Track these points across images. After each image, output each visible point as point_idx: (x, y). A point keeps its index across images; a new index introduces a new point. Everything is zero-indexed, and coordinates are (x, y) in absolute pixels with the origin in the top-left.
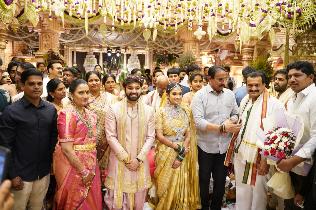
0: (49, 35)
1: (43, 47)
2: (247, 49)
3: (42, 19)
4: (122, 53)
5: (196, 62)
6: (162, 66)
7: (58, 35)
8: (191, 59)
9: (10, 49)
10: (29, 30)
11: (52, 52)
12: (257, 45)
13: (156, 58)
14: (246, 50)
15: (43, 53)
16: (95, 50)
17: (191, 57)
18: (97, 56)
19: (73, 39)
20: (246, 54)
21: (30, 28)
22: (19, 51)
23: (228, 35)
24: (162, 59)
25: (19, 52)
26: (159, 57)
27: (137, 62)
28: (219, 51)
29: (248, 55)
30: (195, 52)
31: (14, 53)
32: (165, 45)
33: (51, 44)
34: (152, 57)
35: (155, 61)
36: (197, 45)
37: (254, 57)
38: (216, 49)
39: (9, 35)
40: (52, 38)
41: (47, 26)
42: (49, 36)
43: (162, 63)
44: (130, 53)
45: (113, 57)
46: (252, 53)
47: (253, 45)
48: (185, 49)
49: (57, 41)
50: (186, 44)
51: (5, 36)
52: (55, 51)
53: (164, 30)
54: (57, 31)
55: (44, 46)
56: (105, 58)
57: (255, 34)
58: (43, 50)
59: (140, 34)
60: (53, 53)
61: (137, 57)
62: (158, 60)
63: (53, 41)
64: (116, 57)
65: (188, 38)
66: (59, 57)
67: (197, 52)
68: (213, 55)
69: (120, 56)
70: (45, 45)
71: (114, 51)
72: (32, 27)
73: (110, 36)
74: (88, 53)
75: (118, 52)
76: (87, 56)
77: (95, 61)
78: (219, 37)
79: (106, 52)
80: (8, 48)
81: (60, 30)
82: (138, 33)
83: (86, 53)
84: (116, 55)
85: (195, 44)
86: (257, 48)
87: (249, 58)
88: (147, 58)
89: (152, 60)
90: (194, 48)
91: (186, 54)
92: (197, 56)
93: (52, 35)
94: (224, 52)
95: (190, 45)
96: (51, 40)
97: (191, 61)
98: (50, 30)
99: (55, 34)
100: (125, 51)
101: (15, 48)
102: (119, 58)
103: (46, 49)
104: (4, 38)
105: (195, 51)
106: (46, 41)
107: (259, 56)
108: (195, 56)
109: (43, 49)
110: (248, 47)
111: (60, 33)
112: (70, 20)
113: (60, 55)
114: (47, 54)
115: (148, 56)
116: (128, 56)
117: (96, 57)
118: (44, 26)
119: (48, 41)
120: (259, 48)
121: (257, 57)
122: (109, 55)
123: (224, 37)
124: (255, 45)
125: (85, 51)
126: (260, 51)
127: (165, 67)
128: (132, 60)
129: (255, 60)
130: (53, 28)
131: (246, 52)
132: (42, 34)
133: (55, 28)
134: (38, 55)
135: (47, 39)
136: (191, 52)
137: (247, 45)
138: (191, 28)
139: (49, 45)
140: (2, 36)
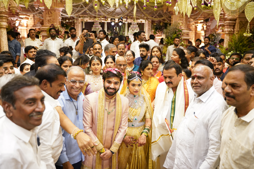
0: (51, 11)
2: (228, 22)
4: (123, 22)
5: (182, 33)
6: (159, 34)
7: (59, 11)
9: (32, 21)
10: (35, 8)
12: (239, 17)
13: (154, 26)
14: (227, 23)
15: (47, 28)
17: (178, 28)
19: (75, 13)
20: (227, 27)
21: (36, 6)
22: (38, 22)
24: (159, 27)
25: (38, 24)
27: (137, 30)
28: (210, 20)
29: (229, 28)
30: (182, 23)
31: (35, 24)
33: (53, 19)
34: (150, 25)
35: (153, 29)
37: (235, 30)
40: (53, 14)
42: (51, 13)
43: (159, 31)
44: (131, 22)
45: (115, 26)
46: (234, 26)
47: (235, 18)
48: (173, 20)
49: (59, 16)
50: (174, 16)
51: (5, 17)
52: (56, 26)
53: (144, 7)
54: (58, 8)
55: (47, 22)
56: (110, 27)
61: (137, 26)
62: (155, 28)
63: (55, 17)
64: (119, 26)
66: (59, 31)
67: (184, 23)
68: (205, 24)
69: (122, 25)
70: (48, 20)
71: (117, 21)
72: (37, 5)
74: (95, 23)
76: (94, 26)
79: (110, 21)
80: (30, 20)
81: (61, 7)
83: (93, 23)
84: (119, 24)
86: (239, 20)
87: (230, 31)
88: (146, 26)
89: (151, 28)
90: (181, 20)
92: (184, 27)
93: (54, 11)
94: (214, 21)
95: (178, 17)
96: (53, 16)
97: (177, 32)
98: (51, 7)
99: (56, 11)
100: (127, 21)
103: (49, 24)
104: (4, 19)
105: (181, 23)
106: (49, 17)
107: (241, 29)
108: (181, 27)
109: (47, 24)
110: (229, 20)
111: (62, 9)
113: (60, 29)
115: (147, 25)
116: (129, 24)
117: (101, 26)
119: (50, 17)
120: (241, 20)
121: (238, 29)
122: (113, 24)
124: (237, 18)
125: (92, 21)
126: (242, 24)
127: (162, 34)
128: (132, 28)
129: (237, 33)
130: (55, 5)
131: (227, 25)
132: (45, 11)
133: (56, 6)
134: (43, 29)
135: (50, 15)
136: (178, 23)
137: (229, 18)
138: (170, 3)
139: (51, 20)
140: (3, 17)
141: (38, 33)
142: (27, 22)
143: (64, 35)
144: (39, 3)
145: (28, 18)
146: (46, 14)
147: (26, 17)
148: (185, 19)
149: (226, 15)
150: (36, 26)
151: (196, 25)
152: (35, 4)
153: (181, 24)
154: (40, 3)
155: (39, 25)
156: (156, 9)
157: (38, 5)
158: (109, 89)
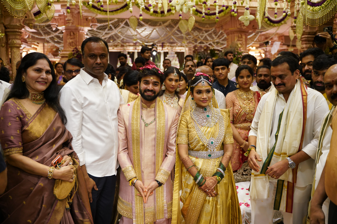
0: (74, 32)
2: (307, 36)
3: (65, 14)
4: (158, 51)
7: (83, 32)
8: (236, 53)
10: (53, 28)
11: (77, 51)
13: (196, 55)
14: (305, 37)
15: (68, 53)
17: (236, 51)
18: (132, 55)
20: (306, 42)
21: (54, 26)
23: (281, 23)
24: (204, 56)
27: (176, 61)
28: (270, 44)
29: (308, 44)
32: (206, 39)
33: (76, 42)
36: (244, 37)
38: (266, 41)
39: (34, 35)
41: (71, 21)
42: (74, 33)
44: (167, 51)
47: (315, 31)
48: (229, 41)
50: (230, 35)
54: (82, 28)
55: (69, 45)
59: (176, 28)
61: (176, 55)
62: (199, 58)
65: (232, 29)
67: (243, 44)
68: (262, 49)
69: (156, 55)
70: (70, 43)
72: (55, 25)
73: (143, 32)
75: (154, 50)
78: (270, 25)
81: (86, 26)
82: (174, 26)
85: (241, 35)
90: (239, 41)
91: (231, 47)
92: (244, 49)
93: (77, 32)
94: (275, 44)
95: (235, 37)
96: (77, 37)
97: (236, 55)
98: (74, 26)
100: (162, 49)
101: (46, 50)
102: (156, 57)
103: (71, 48)
105: (240, 44)
106: (71, 39)
108: (240, 49)
110: (307, 33)
111: (86, 29)
112: (97, 15)
114: (72, 53)
116: (166, 54)
118: (67, 22)
123: (276, 25)
131: (305, 40)
132: (66, 31)
133: (80, 25)
134: (63, 54)
135: (72, 37)
136: (236, 44)
137: (307, 31)
139: (74, 43)
140: (17, 33)
144: (57, 21)
145: (36, 49)
146: (67, 35)
152: (53, 22)
154: (59, 22)
156: (218, 20)
157: (57, 24)
158: (146, 92)
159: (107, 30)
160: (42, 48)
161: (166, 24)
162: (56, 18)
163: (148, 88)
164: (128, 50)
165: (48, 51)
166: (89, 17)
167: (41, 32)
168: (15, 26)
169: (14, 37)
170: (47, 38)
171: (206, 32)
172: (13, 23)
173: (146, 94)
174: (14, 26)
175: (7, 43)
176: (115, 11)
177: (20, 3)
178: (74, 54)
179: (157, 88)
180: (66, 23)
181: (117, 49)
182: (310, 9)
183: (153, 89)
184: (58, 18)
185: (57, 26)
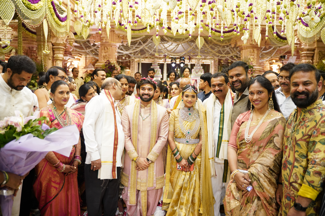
0: (108, 47)
1: (102, 59)
2: (305, 52)
3: (101, 33)
4: (186, 63)
5: (254, 69)
7: (116, 47)
9: (84, 62)
10: (91, 43)
12: (318, 47)
13: (221, 67)
14: (304, 53)
15: (102, 64)
16: (160, 61)
18: (161, 66)
19: (132, 50)
20: (305, 58)
21: (92, 42)
22: (90, 63)
25: (90, 65)
26: (224, 67)
28: (286, 58)
29: (307, 59)
30: (254, 59)
31: (87, 65)
32: (228, 53)
33: (109, 55)
34: (217, 67)
36: (256, 52)
37: (314, 61)
39: (76, 49)
40: (110, 50)
41: (105, 38)
42: (107, 48)
44: (194, 63)
45: (176, 68)
46: (313, 57)
47: (313, 47)
48: (242, 56)
49: (115, 52)
50: (244, 51)
51: (62, 49)
52: (112, 62)
53: (209, 36)
54: (114, 43)
57: (311, 35)
58: (102, 61)
60: (109, 63)
61: (202, 67)
63: (111, 53)
64: (180, 68)
65: (245, 45)
66: (115, 68)
67: (255, 58)
68: (281, 63)
70: (104, 56)
71: (178, 62)
72: (93, 41)
73: (171, 46)
74: (153, 64)
75: (182, 63)
77: (159, 72)
78: (280, 41)
79: (170, 63)
81: (118, 42)
83: (150, 64)
84: (180, 65)
85: (253, 50)
86: (318, 51)
88: (212, 68)
89: (217, 70)
90: (251, 55)
92: (256, 63)
93: (110, 47)
95: (248, 52)
96: (109, 51)
98: (108, 42)
99: (113, 46)
100: (189, 62)
101: (87, 61)
103: (105, 60)
104: (61, 50)
105: (252, 58)
106: (105, 53)
107: (320, 60)
108: (252, 63)
110: (306, 50)
111: (118, 44)
113: (116, 65)
115: (213, 66)
117: (160, 68)
118: (102, 38)
119: (106, 52)
120: (320, 50)
121: (318, 61)
122: (173, 65)
124: (316, 48)
125: (150, 62)
126: (322, 54)
128: (196, 70)
129: (316, 64)
130: (111, 41)
131: (304, 56)
132: (101, 46)
133: (113, 41)
134: (97, 65)
136: (248, 59)
137: (306, 48)
138: (238, 32)
139: (107, 56)
140: (61, 49)
141: (90, 75)
142: (78, 64)
143: (120, 72)
144: (95, 38)
145: (79, 59)
146: (102, 49)
147: (77, 58)
148: (256, 54)
149: (302, 44)
150: (87, 68)
151: (271, 66)
152: (91, 39)
153: (252, 60)
154: (96, 39)
155: (92, 67)
156: (222, 38)
157: (94, 41)
158: (143, 96)
159: (137, 45)
160: (85, 59)
161: (187, 40)
162: (94, 35)
163: (145, 93)
164: (158, 61)
165: (89, 62)
166: (121, 34)
167: (83, 46)
168: (60, 44)
169: (58, 52)
170: (88, 50)
171: (227, 46)
172: (59, 41)
173: (143, 97)
174: (58, 43)
175: (53, 57)
176: (141, 30)
177: (64, 27)
178: (106, 65)
179: (151, 93)
180: (101, 40)
181: (148, 61)
182: (304, 29)
183: (148, 93)
184: (95, 35)
185: (94, 42)
